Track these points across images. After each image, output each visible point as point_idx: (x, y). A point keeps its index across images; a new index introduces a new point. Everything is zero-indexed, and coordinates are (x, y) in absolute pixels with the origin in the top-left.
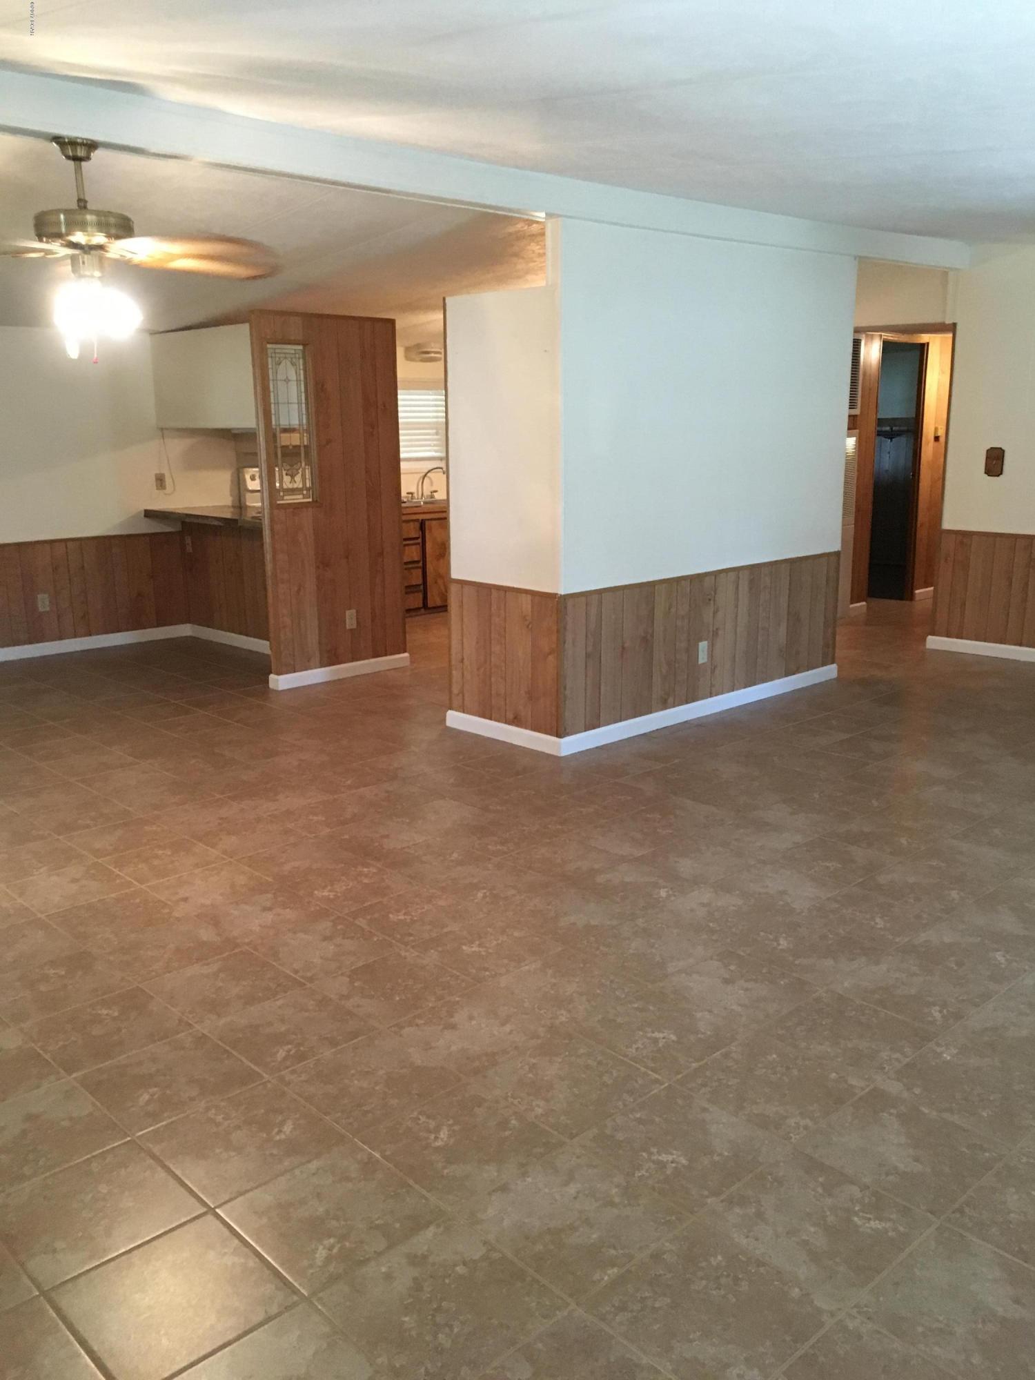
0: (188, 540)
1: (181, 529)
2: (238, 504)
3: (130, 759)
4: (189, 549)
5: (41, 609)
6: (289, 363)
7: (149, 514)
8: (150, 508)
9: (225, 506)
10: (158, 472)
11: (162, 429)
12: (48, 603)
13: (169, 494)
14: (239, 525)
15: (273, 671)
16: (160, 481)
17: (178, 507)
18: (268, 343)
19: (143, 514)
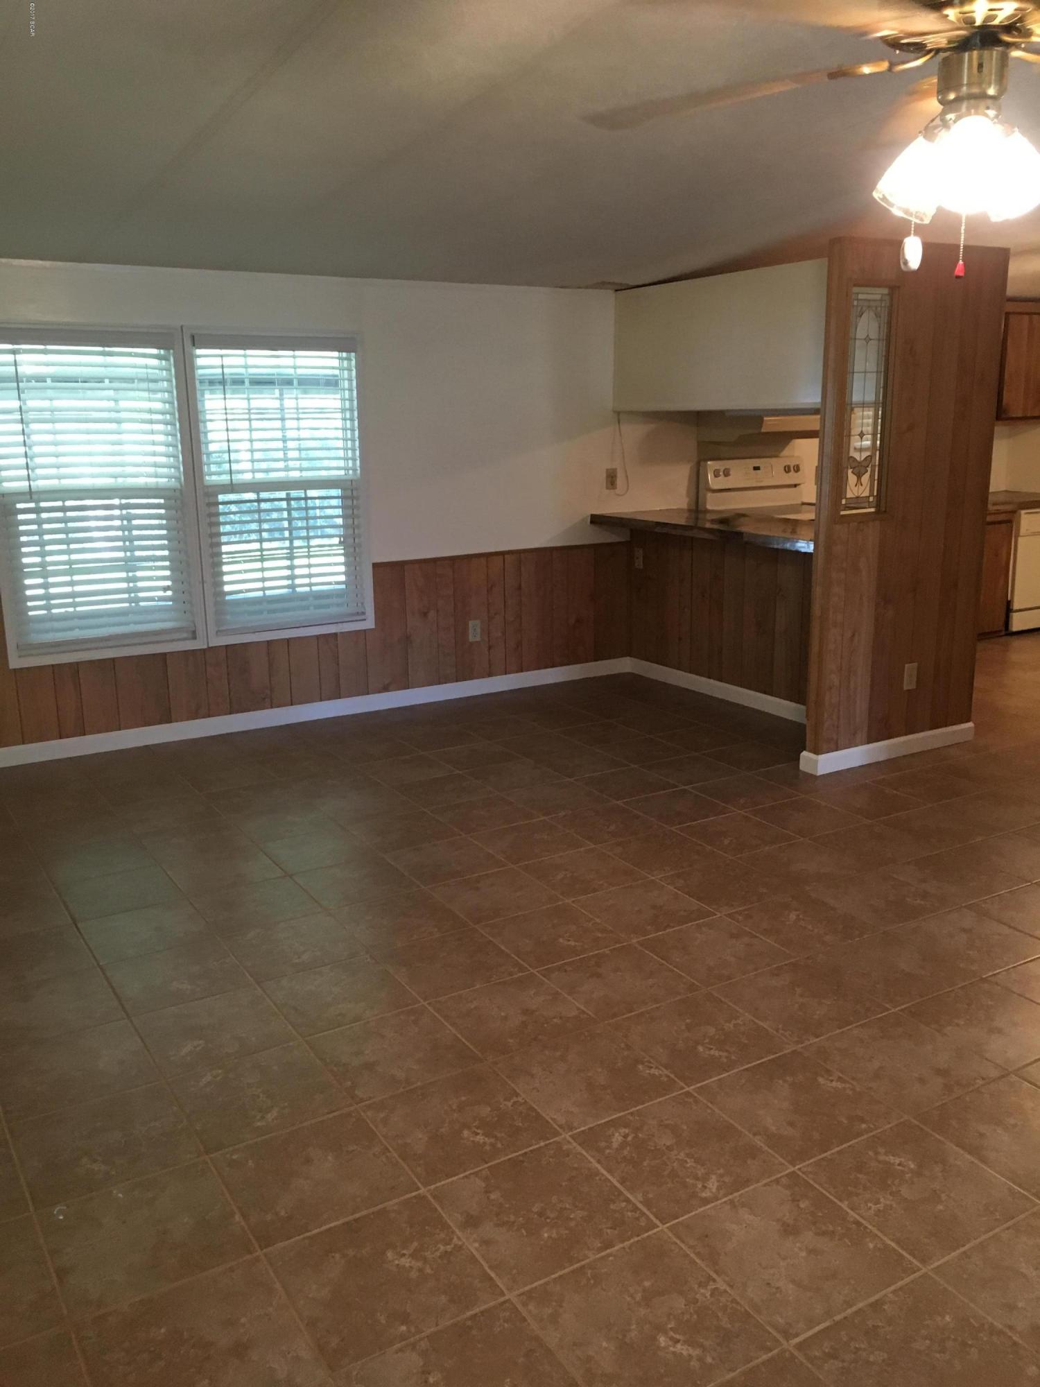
0: (639, 553)
1: (629, 539)
2: (694, 507)
3: (695, 904)
4: (639, 564)
5: (471, 639)
6: (872, 314)
7: (596, 520)
8: (594, 513)
9: (682, 509)
10: (609, 467)
11: (618, 413)
12: (479, 630)
13: (619, 495)
14: (746, 539)
15: (807, 748)
16: (611, 479)
17: (626, 511)
18: (855, 285)
19: (589, 520)
